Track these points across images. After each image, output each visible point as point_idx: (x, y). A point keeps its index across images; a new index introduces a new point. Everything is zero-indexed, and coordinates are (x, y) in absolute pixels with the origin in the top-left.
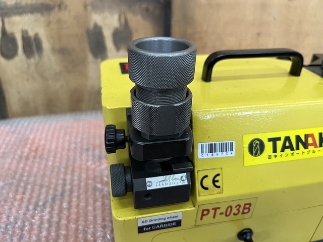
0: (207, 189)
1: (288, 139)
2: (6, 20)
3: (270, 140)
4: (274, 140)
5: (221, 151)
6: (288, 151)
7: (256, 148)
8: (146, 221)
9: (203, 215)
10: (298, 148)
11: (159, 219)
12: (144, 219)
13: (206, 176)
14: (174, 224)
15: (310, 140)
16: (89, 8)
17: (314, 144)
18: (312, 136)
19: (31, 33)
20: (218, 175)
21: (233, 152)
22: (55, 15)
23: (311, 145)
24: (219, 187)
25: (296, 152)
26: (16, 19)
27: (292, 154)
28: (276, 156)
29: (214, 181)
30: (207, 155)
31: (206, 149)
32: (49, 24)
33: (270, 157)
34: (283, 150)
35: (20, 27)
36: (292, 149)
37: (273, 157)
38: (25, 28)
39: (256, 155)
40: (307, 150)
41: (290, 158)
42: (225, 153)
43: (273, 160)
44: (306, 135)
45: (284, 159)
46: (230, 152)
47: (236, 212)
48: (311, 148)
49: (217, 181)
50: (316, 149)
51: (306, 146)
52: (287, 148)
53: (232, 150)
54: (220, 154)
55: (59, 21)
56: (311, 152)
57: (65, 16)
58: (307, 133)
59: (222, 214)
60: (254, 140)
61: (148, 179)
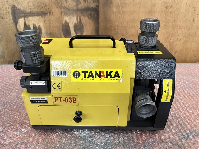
0: (55, 89)
1: (91, 72)
2: (26, 19)
3: (82, 72)
4: (85, 73)
5: (61, 74)
6: (91, 78)
7: (76, 75)
8: (33, 99)
9: (56, 100)
10: (96, 77)
11: (38, 99)
12: (32, 97)
13: (55, 84)
14: (45, 102)
15: (102, 74)
16: (63, 14)
17: (104, 76)
18: (103, 72)
19: (37, 25)
20: (60, 84)
21: (66, 75)
22: (47, 17)
23: (102, 76)
24: (60, 89)
25: (95, 78)
26: (31, 18)
27: (93, 79)
28: (85, 79)
29: (58, 86)
30: (55, 76)
31: (55, 73)
32: (45, 21)
33: (82, 79)
34: (88, 77)
35: (32, 22)
36: (93, 77)
37: (84, 79)
38: (34, 23)
39: (76, 77)
40: (100, 78)
41: (92, 81)
42: (63, 75)
43: (84, 80)
44: (99, 72)
45: (89, 80)
46: (65, 75)
47: (70, 101)
48: (102, 78)
49: (59, 86)
50: (105, 79)
51: (99, 76)
52: (91, 76)
53: (66, 74)
54: (61, 75)
55: (49, 20)
56: (102, 79)
57: (52, 17)
58: (100, 71)
59: (64, 101)
60: (75, 71)
61: (31, 81)
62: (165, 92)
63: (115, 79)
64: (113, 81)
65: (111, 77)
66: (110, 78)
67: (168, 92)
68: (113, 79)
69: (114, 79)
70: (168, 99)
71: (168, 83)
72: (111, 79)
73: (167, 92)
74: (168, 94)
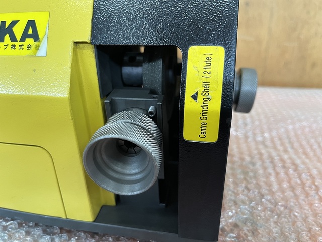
62: (195, 97)
63: (25, 47)
64: (17, 52)
65: (13, 39)
66: (11, 44)
67: (207, 100)
68: (17, 44)
69: (21, 47)
70: (208, 131)
71: (209, 60)
72: (13, 47)
73: (200, 98)
74: (205, 106)
